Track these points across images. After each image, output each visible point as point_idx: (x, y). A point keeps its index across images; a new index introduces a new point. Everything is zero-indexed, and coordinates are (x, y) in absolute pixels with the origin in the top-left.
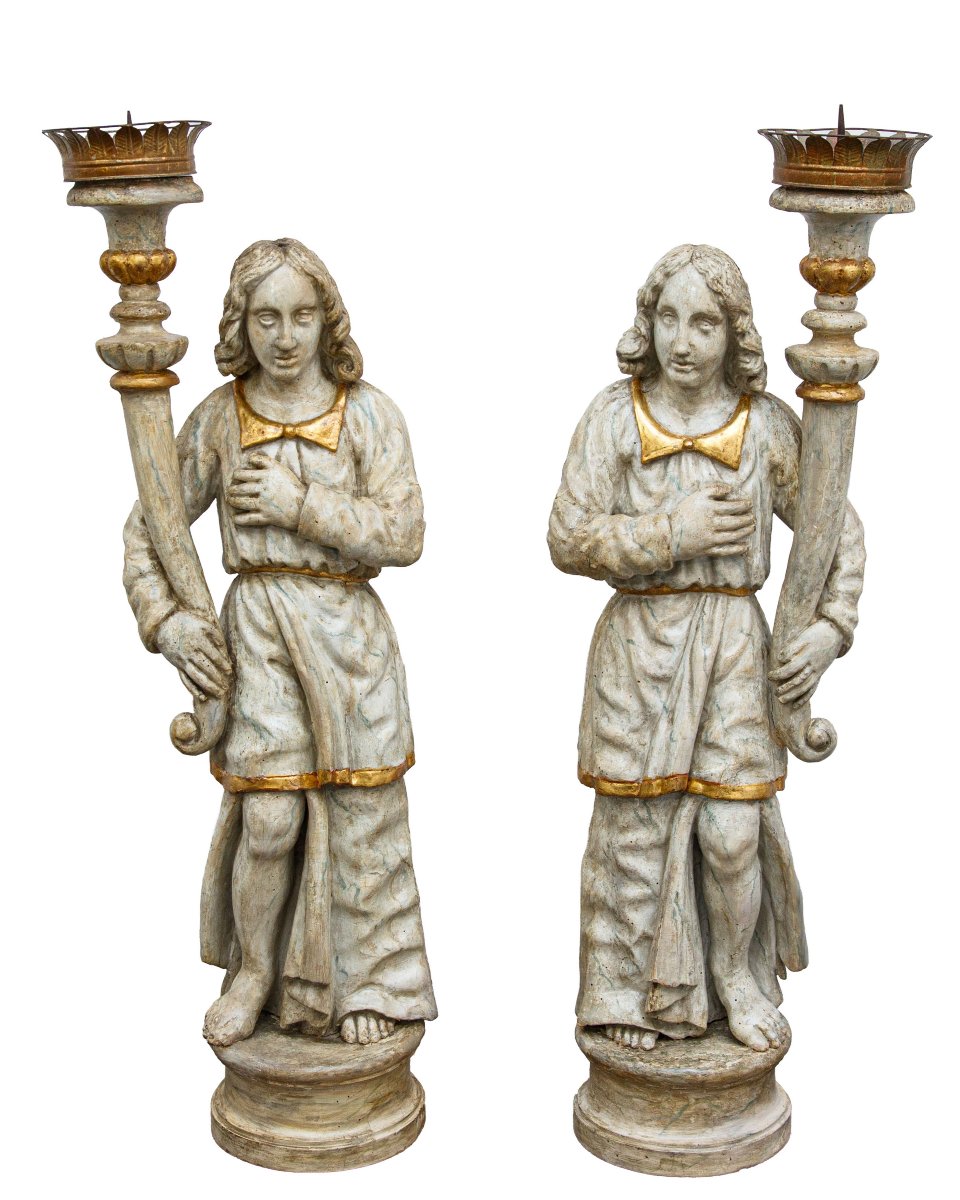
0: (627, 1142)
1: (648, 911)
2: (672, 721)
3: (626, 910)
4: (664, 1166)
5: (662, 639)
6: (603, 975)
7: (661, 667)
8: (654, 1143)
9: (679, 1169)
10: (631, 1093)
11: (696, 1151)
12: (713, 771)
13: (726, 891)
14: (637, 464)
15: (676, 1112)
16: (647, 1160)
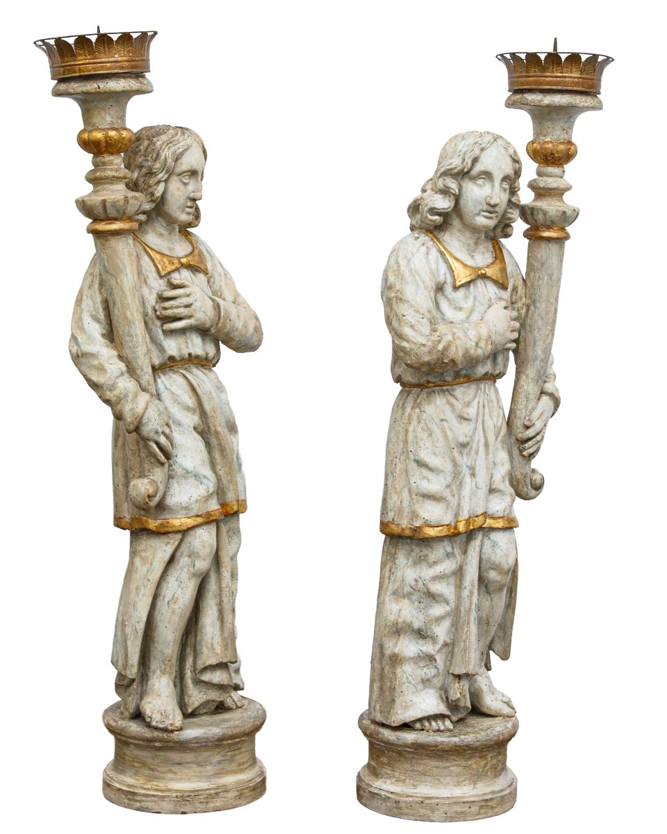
0: (453, 800)
1: (446, 624)
2: (473, 475)
3: (433, 626)
4: (482, 811)
5: (466, 416)
6: (409, 682)
7: (466, 436)
8: (473, 796)
9: (490, 810)
10: (449, 764)
11: (498, 795)
12: (497, 508)
13: (494, 599)
14: (448, 289)
15: (480, 770)
16: (470, 810)
